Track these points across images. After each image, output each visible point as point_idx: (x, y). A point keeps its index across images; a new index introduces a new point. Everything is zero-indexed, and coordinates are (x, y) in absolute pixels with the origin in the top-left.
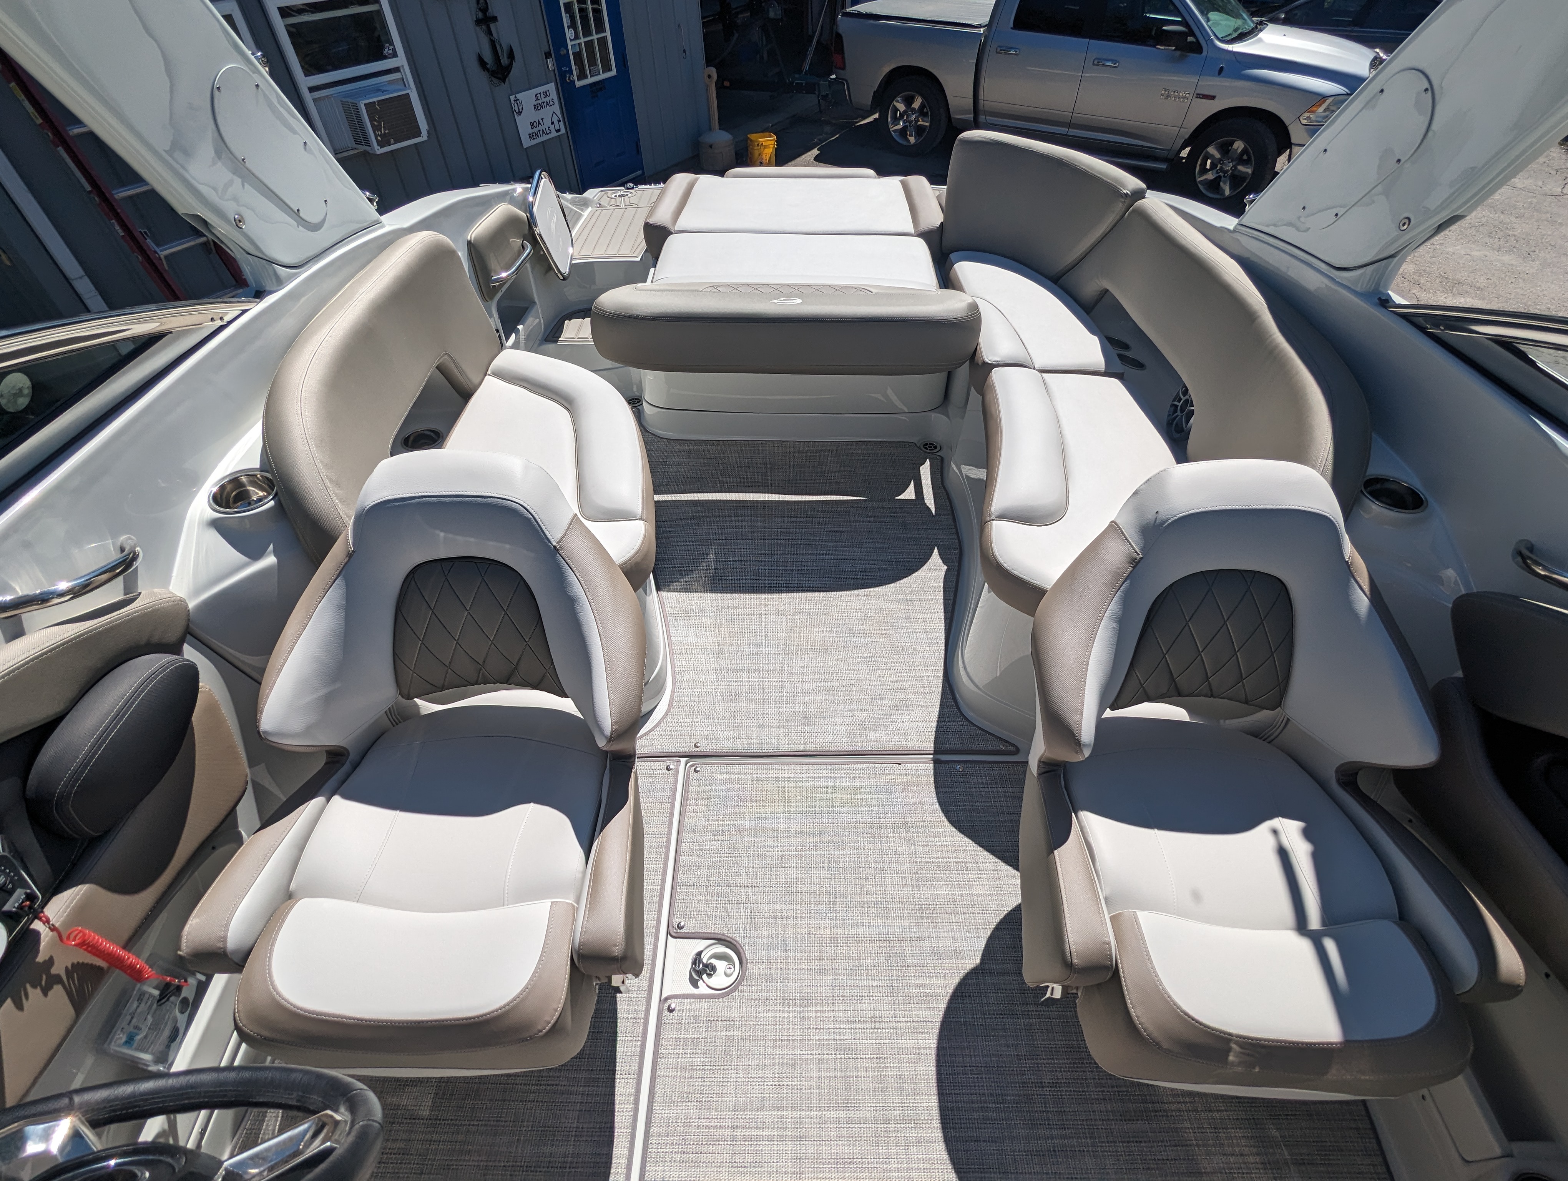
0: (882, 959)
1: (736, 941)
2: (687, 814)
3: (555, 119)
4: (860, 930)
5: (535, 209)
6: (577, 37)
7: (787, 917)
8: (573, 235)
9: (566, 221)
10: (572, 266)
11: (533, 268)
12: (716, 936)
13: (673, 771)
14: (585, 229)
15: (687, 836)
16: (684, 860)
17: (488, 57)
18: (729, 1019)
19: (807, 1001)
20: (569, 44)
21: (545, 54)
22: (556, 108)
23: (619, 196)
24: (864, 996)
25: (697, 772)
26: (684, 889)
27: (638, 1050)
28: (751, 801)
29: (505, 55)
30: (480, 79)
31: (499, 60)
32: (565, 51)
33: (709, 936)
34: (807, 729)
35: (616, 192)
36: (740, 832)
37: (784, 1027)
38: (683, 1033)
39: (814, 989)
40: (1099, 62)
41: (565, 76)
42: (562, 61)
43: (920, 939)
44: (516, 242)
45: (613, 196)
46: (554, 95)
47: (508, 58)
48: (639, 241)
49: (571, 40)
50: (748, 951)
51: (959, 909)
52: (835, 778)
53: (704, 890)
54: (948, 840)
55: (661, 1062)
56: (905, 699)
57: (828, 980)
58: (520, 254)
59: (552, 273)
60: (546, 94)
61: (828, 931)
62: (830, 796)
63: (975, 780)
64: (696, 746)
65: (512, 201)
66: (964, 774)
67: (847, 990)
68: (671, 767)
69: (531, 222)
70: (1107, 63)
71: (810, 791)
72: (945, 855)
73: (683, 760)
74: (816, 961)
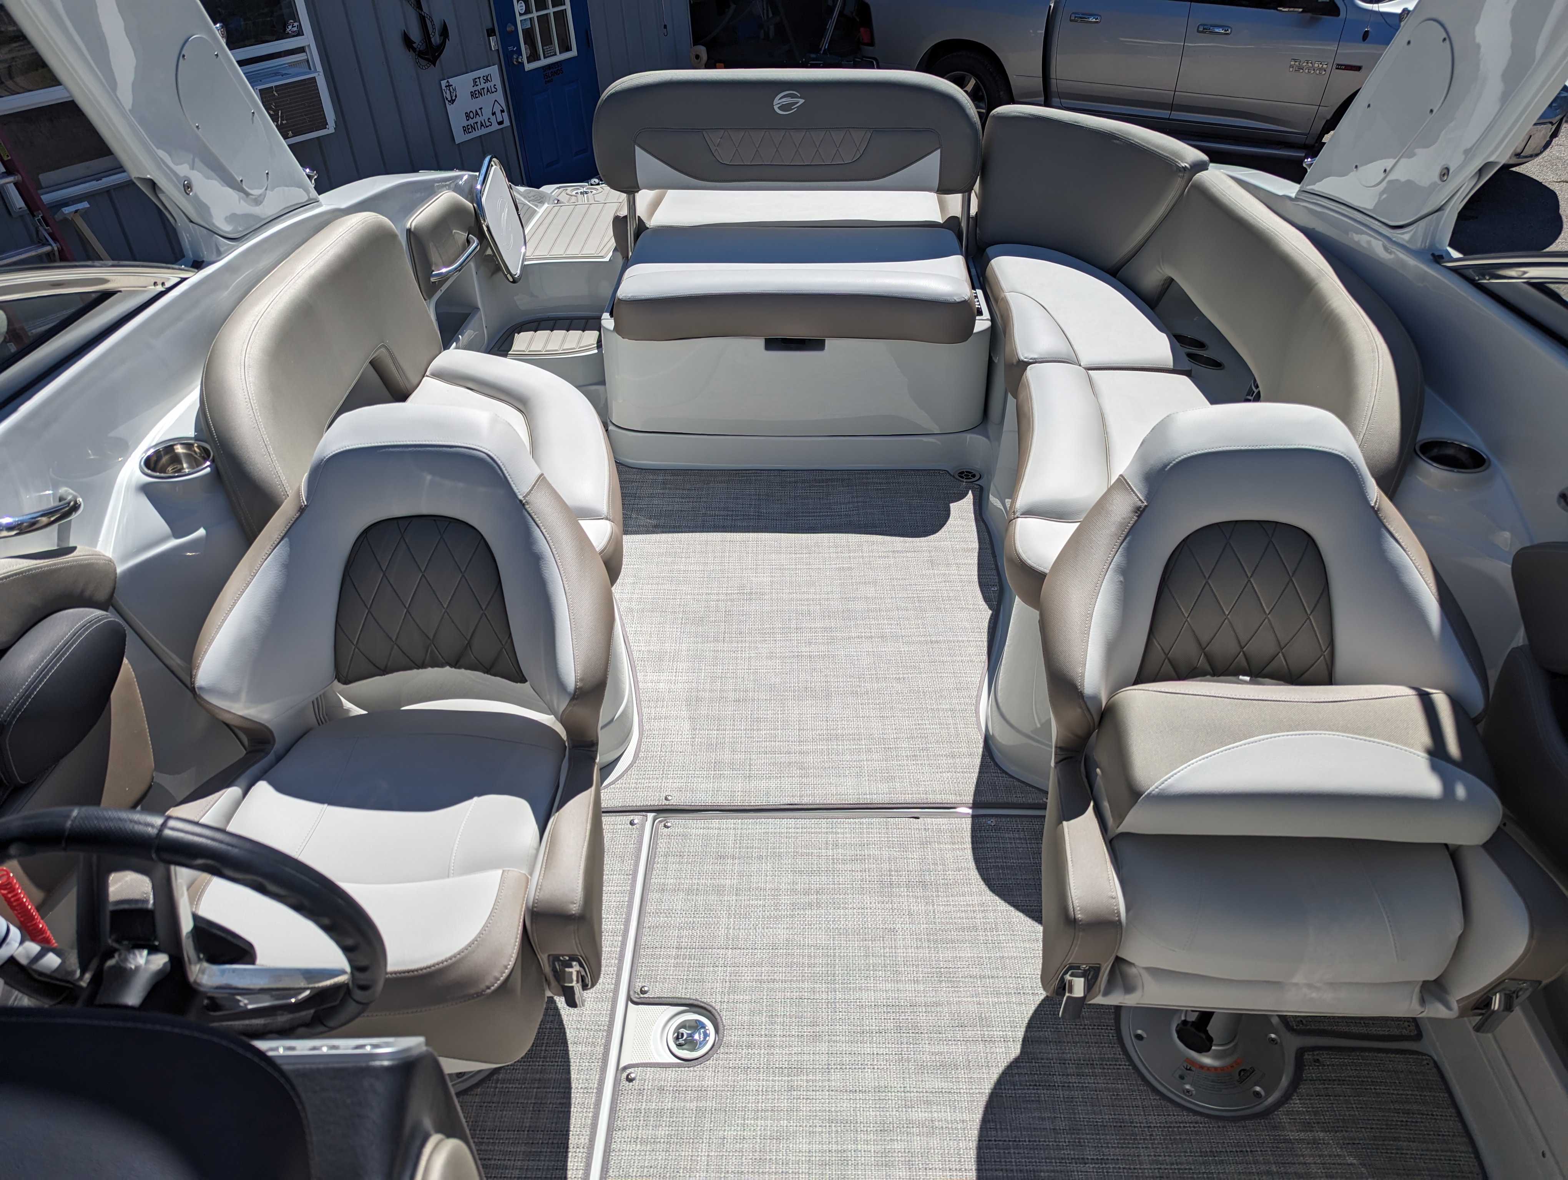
0: (890, 1025)
1: (711, 1006)
2: (654, 872)
3: (497, 109)
4: (864, 995)
5: (483, 199)
6: (528, 11)
7: (774, 981)
8: (526, 233)
9: (519, 215)
10: (524, 268)
11: (477, 268)
12: (687, 1002)
13: (638, 826)
14: (541, 227)
15: (653, 896)
16: (649, 921)
17: (416, 35)
18: (702, 1090)
19: (797, 1069)
20: (519, 19)
21: (487, 30)
22: (499, 96)
23: (581, 193)
24: (867, 1065)
25: (668, 827)
26: (649, 951)
27: (589, 1122)
28: (734, 858)
29: (437, 32)
30: (403, 60)
31: (430, 39)
32: (513, 28)
33: (679, 1001)
34: (804, 780)
35: (578, 189)
36: (719, 890)
37: (768, 1097)
38: (644, 1104)
39: (805, 1057)
40: (1206, 30)
41: (512, 58)
42: (509, 39)
43: (937, 1004)
44: (461, 235)
45: (574, 193)
46: (497, 80)
47: (440, 36)
48: (606, 240)
49: (521, 14)
50: (725, 1018)
51: (987, 972)
52: (836, 833)
53: (674, 952)
54: (976, 899)
55: (617, 1135)
56: (927, 749)
57: (824, 1047)
58: (464, 249)
59: (501, 274)
60: (487, 79)
61: (824, 996)
62: (830, 853)
63: (1011, 835)
64: (666, 799)
65: (458, 189)
66: (996, 828)
67: (847, 1059)
68: (636, 821)
69: (479, 214)
70: (1217, 30)
71: (806, 847)
72: (971, 915)
73: (651, 816)
74: (809, 1028)
